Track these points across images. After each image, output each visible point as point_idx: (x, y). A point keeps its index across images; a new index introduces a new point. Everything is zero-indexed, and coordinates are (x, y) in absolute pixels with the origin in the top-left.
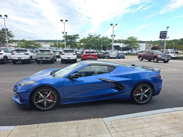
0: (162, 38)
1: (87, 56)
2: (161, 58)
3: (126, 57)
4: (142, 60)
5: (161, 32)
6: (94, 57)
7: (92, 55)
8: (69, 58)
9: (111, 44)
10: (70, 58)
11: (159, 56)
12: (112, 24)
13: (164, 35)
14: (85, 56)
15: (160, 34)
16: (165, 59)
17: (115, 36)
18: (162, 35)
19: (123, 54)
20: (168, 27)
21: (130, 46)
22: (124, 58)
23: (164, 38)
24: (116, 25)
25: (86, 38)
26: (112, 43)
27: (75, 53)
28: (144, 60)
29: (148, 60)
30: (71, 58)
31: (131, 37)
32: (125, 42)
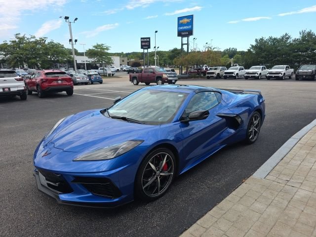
0: (144, 49)
1: (52, 80)
2: (167, 79)
3: (104, 80)
4: (137, 84)
5: (141, 38)
6: (67, 83)
7: (62, 80)
8: (7, 90)
10: (9, 89)
11: (165, 76)
12: (67, 18)
13: (146, 44)
14: (44, 82)
15: (142, 42)
16: (172, 80)
17: (76, 41)
18: (144, 44)
19: (98, 76)
20: (156, 32)
21: (99, 61)
22: (101, 82)
23: (147, 49)
24: (76, 19)
25: (9, 43)
26: (72, 56)
28: (140, 83)
29: (144, 84)
30: (12, 90)
31: (99, 46)
32: (90, 53)
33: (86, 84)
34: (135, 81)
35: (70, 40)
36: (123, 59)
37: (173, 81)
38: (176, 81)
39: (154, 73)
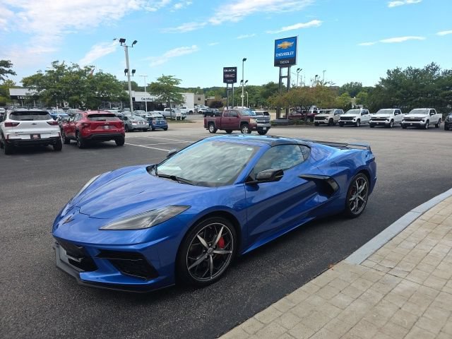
0: (228, 83)
1: (96, 125)
2: (256, 126)
3: (170, 125)
4: (214, 132)
5: (225, 68)
6: (117, 129)
7: (110, 124)
8: (36, 136)
9: (125, 94)
10: (39, 135)
11: (252, 121)
12: (122, 41)
13: (231, 76)
14: (87, 127)
15: (225, 73)
16: (262, 127)
17: (134, 71)
18: (228, 76)
19: (162, 120)
20: (245, 60)
21: (164, 99)
22: (166, 129)
23: (232, 83)
24: (135, 42)
25: (44, 74)
26: (127, 91)
27: (52, 120)
28: (219, 131)
29: (225, 132)
30: (43, 137)
31: (166, 78)
32: (154, 89)
33: (145, 130)
34: (212, 128)
35: (126, 71)
36: (199, 96)
37: (265, 129)
38: (268, 128)
39: (238, 117)
